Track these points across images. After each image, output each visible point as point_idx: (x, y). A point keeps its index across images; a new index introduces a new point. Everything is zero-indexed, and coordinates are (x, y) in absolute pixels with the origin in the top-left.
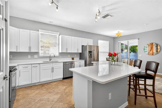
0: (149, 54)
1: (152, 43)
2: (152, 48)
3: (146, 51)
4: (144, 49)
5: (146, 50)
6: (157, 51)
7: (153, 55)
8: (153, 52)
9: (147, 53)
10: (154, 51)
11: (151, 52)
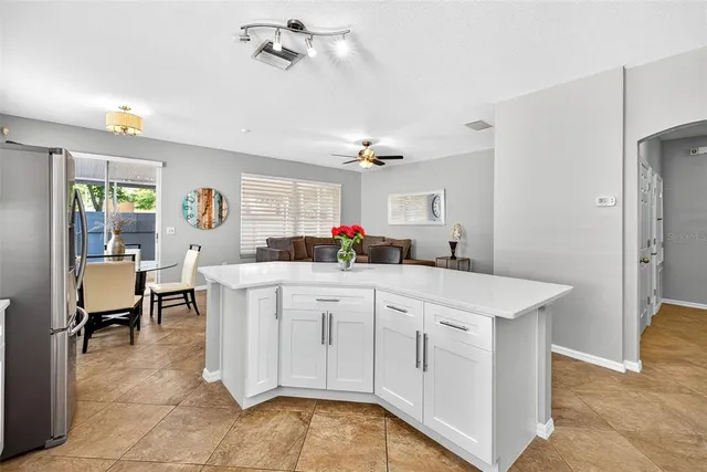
0: (198, 225)
1: (210, 190)
2: (208, 206)
3: (192, 216)
4: (185, 208)
5: (189, 212)
6: (220, 217)
7: (210, 227)
8: (210, 218)
9: (193, 221)
10: (214, 215)
11: (205, 219)
